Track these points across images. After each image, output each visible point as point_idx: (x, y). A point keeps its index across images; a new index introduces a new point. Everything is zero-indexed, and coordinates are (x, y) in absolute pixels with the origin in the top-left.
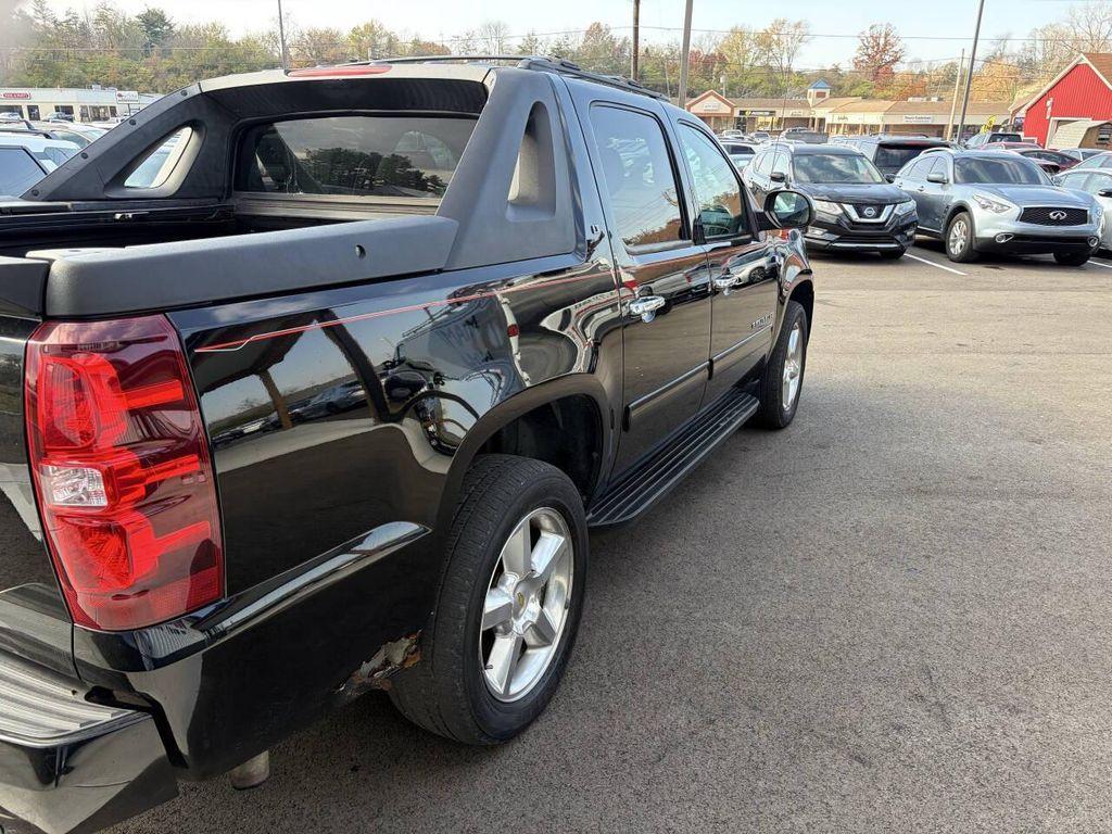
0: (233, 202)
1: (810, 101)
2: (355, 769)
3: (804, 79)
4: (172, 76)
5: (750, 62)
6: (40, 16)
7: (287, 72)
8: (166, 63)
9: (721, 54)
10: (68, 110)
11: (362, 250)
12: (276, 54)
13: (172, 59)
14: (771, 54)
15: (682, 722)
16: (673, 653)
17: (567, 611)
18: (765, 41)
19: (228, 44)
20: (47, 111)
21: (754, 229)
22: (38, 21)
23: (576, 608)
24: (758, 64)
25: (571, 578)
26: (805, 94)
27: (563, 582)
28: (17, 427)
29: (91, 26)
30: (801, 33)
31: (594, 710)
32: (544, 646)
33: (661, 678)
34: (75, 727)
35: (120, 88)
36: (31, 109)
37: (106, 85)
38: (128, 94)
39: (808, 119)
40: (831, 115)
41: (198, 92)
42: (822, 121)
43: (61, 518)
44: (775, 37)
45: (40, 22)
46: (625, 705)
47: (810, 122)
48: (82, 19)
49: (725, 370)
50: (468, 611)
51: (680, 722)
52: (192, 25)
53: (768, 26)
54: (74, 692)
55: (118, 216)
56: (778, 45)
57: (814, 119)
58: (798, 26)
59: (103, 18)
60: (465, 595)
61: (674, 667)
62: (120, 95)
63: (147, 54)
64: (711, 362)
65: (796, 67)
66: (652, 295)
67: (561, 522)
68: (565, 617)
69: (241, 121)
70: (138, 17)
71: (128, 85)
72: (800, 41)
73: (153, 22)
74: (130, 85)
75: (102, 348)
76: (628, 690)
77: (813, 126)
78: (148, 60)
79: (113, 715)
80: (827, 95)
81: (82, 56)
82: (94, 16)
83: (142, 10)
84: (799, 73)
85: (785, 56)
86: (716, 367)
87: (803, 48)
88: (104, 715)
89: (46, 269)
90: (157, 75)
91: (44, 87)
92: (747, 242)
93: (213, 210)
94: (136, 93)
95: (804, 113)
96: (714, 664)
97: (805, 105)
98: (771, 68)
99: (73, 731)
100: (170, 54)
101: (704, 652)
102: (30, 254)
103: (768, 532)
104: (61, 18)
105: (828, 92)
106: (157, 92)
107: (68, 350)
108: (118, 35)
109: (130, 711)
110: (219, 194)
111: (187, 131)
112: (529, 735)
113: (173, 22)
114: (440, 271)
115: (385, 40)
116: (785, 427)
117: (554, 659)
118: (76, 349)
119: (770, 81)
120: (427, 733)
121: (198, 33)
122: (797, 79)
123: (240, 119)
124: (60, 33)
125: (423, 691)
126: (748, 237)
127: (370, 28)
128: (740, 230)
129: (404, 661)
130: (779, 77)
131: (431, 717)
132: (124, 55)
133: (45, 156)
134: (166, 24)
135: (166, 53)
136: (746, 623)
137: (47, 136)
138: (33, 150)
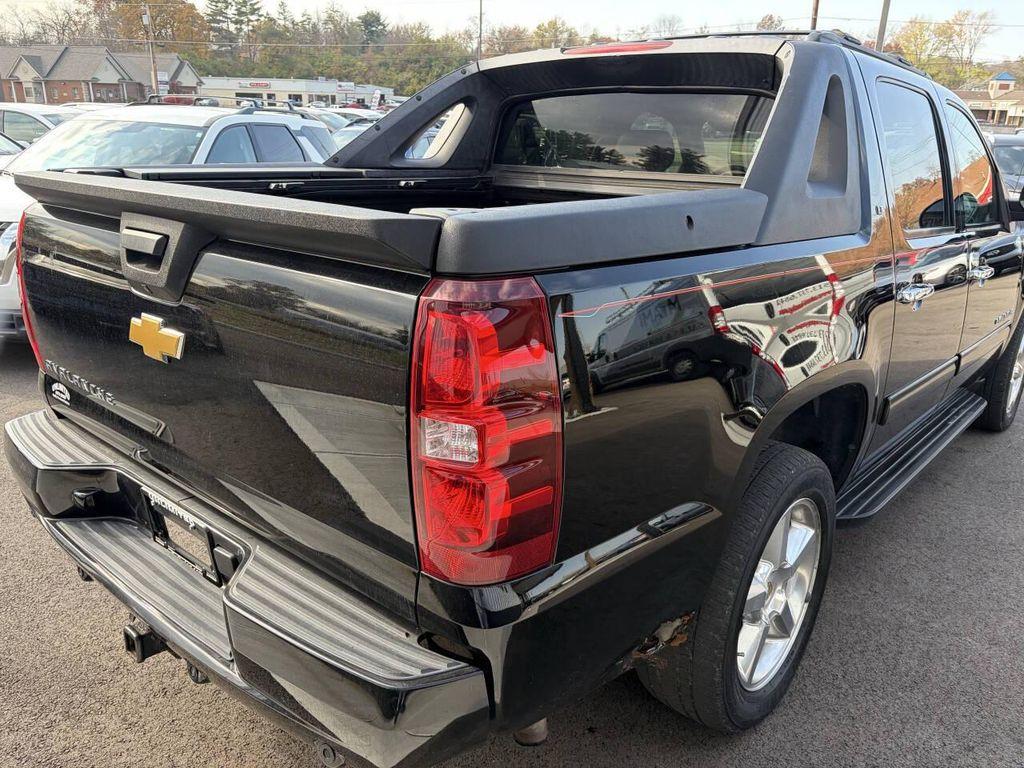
0: (493, 174)
1: (991, 93)
2: (591, 730)
3: (984, 70)
4: (382, 69)
5: (928, 52)
6: (282, 17)
7: (563, 50)
8: (379, 58)
9: (897, 46)
10: (298, 98)
11: (690, 220)
12: (469, 50)
13: (384, 55)
14: (951, 45)
15: (935, 743)
16: (914, 663)
17: (806, 605)
18: (946, 32)
19: (430, 41)
20: (282, 97)
21: (1005, 219)
22: (279, 22)
23: (815, 602)
24: (936, 55)
25: (815, 571)
26: (986, 86)
27: (807, 575)
28: (401, 377)
29: (321, 27)
30: (986, 24)
31: (835, 712)
32: (782, 637)
33: (903, 689)
34: (417, 673)
35: (340, 80)
36: (270, 96)
37: (329, 77)
38: (348, 85)
39: (988, 111)
40: (1014, 108)
41: (477, 70)
42: (1003, 113)
43: (431, 469)
44: (957, 28)
45: (282, 22)
46: (867, 712)
47: (990, 115)
48: (314, 20)
49: (969, 365)
50: (736, 598)
51: (933, 743)
52: (401, 25)
53: (950, 18)
54: (407, 635)
55: (403, 183)
56: (959, 35)
57: (994, 111)
58: (982, 17)
59: (330, 19)
60: (734, 581)
61: (918, 680)
62: (340, 86)
63: (363, 50)
64: (959, 356)
65: (976, 60)
66: (921, 282)
67: (815, 513)
68: (804, 611)
69: (511, 97)
70: (359, 18)
71: (347, 77)
72: (984, 32)
73: (371, 21)
74: (348, 78)
75: (480, 307)
76: (869, 697)
77: (993, 118)
78: (365, 55)
79: (449, 666)
80: (1012, 88)
81: (312, 51)
82: (324, 17)
83: (363, 13)
84: (979, 64)
85: (967, 47)
86: (962, 363)
87: (987, 39)
88: (441, 664)
89: (438, 225)
90: (370, 69)
91: (281, 78)
92: (994, 233)
93: (475, 181)
94: (352, 84)
95: (983, 105)
96: (963, 683)
97: (986, 97)
98: (950, 59)
99: (415, 676)
100: (382, 50)
101: (949, 668)
102: (413, 211)
103: (1001, 543)
104: (298, 19)
105: (1012, 83)
106: (369, 83)
107: (455, 307)
108: (341, 33)
109: (463, 664)
110: (480, 166)
111: (461, 107)
112: (766, 727)
113: (386, 23)
114: (748, 246)
115: (565, 35)
116: (1004, 430)
117: (791, 652)
118: (461, 306)
119: (949, 72)
120: (669, 710)
121: (406, 31)
122: (978, 70)
123: (508, 95)
124: (296, 32)
125: (677, 669)
126: (998, 226)
127: (553, 25)
128: (988, 219)
129: (671, 640)
130: (959, 68)
131: (680, 696)
132: (345, 51)
133: (301, 133)
134: (381, 24)
135: (379, 50)
136: (994, 642)
137: (303, 116)
138: (293, 128)
